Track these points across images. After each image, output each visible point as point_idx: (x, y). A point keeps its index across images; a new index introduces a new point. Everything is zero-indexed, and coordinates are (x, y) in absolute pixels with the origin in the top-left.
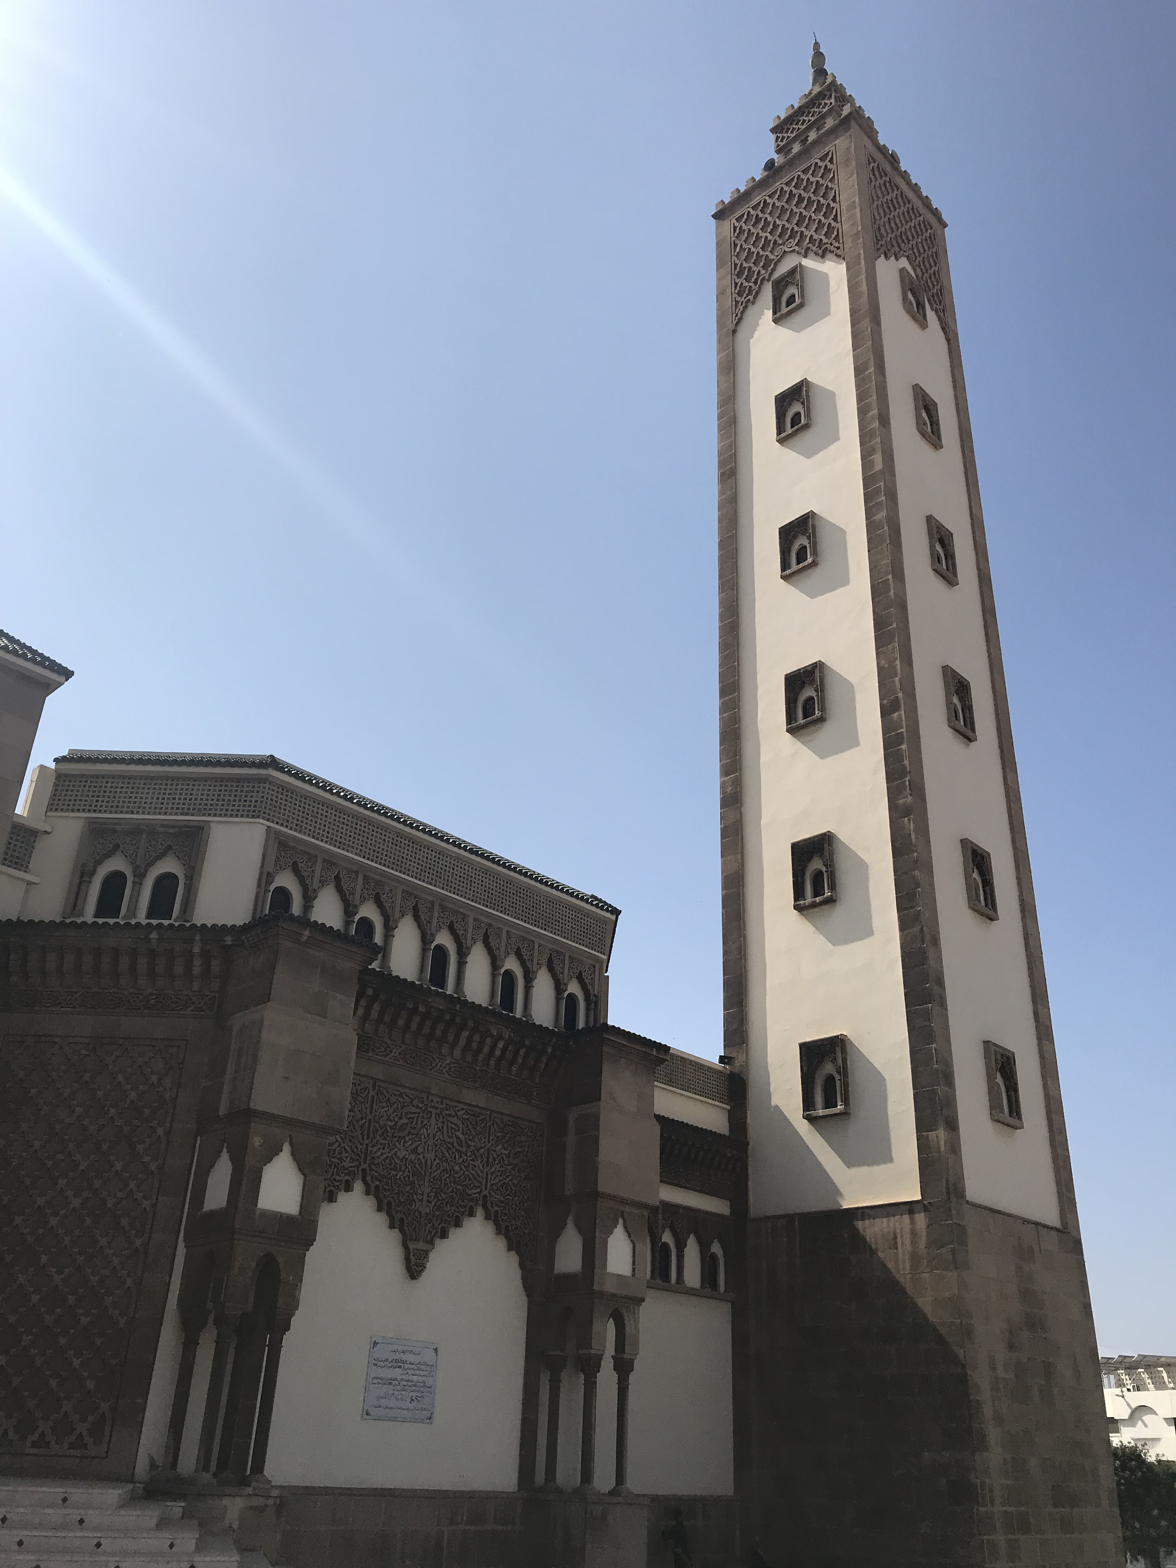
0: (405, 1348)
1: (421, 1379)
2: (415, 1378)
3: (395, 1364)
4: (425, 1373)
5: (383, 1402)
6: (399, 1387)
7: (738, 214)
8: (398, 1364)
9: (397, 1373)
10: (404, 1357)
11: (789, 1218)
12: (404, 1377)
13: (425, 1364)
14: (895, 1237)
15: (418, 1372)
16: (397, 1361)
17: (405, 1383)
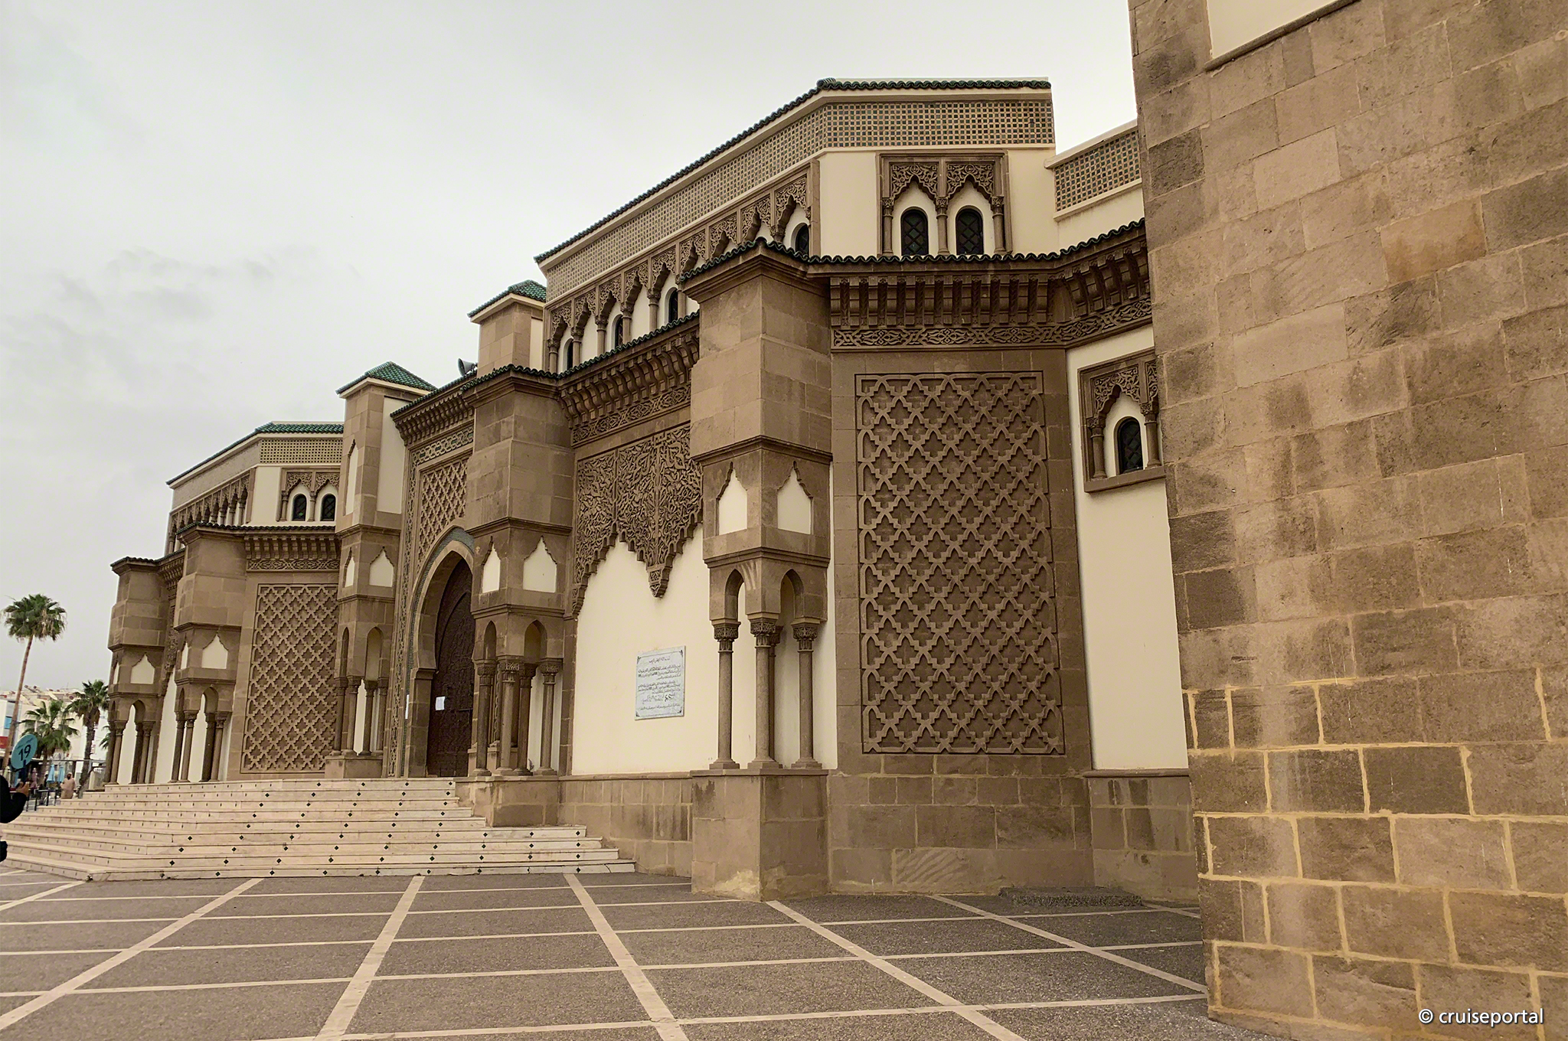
0: (658, 657)
1: (672, 680)
2: (667, 680)
3: (653, 672)
4: (674, 674)
5: (647, 705)
6: (656, 691)
8: (655, 671)
9: (654, 679)
10: (657, 665)
12: (661, 681)
13: (674, 666)
15: (669, 675)
16: (654, 669)
17: (660, 686)
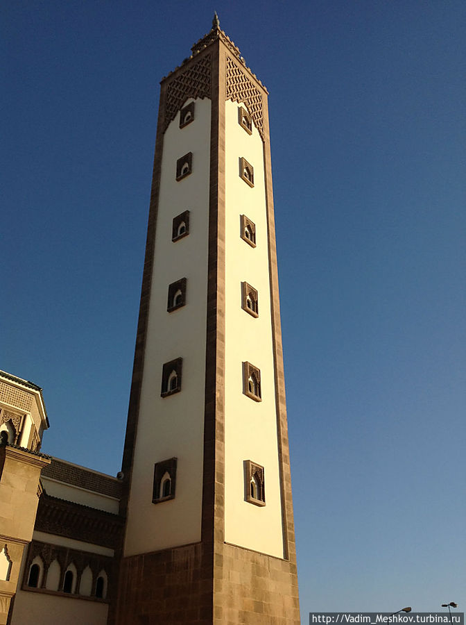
7: (170, 82)
11: (141, 556)
14: (187, 562)
